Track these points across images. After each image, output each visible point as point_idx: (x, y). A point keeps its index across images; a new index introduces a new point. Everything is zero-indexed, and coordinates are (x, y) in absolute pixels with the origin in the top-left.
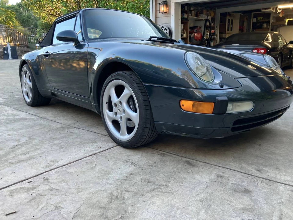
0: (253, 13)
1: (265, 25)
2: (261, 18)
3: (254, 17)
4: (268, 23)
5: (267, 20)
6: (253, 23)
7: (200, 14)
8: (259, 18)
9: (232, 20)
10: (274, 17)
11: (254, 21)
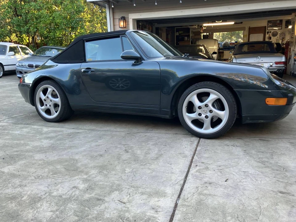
0: (175, 28)
1: (186, 38)
2: (182, 32)
3: (176, 32)
4: (188, 36)
5: (187, 34)
6: (177, 36)
7: (144, 28)
8: (180, 32)
9: (161, 33)
10: (192, 32)
11: (177, 35)
